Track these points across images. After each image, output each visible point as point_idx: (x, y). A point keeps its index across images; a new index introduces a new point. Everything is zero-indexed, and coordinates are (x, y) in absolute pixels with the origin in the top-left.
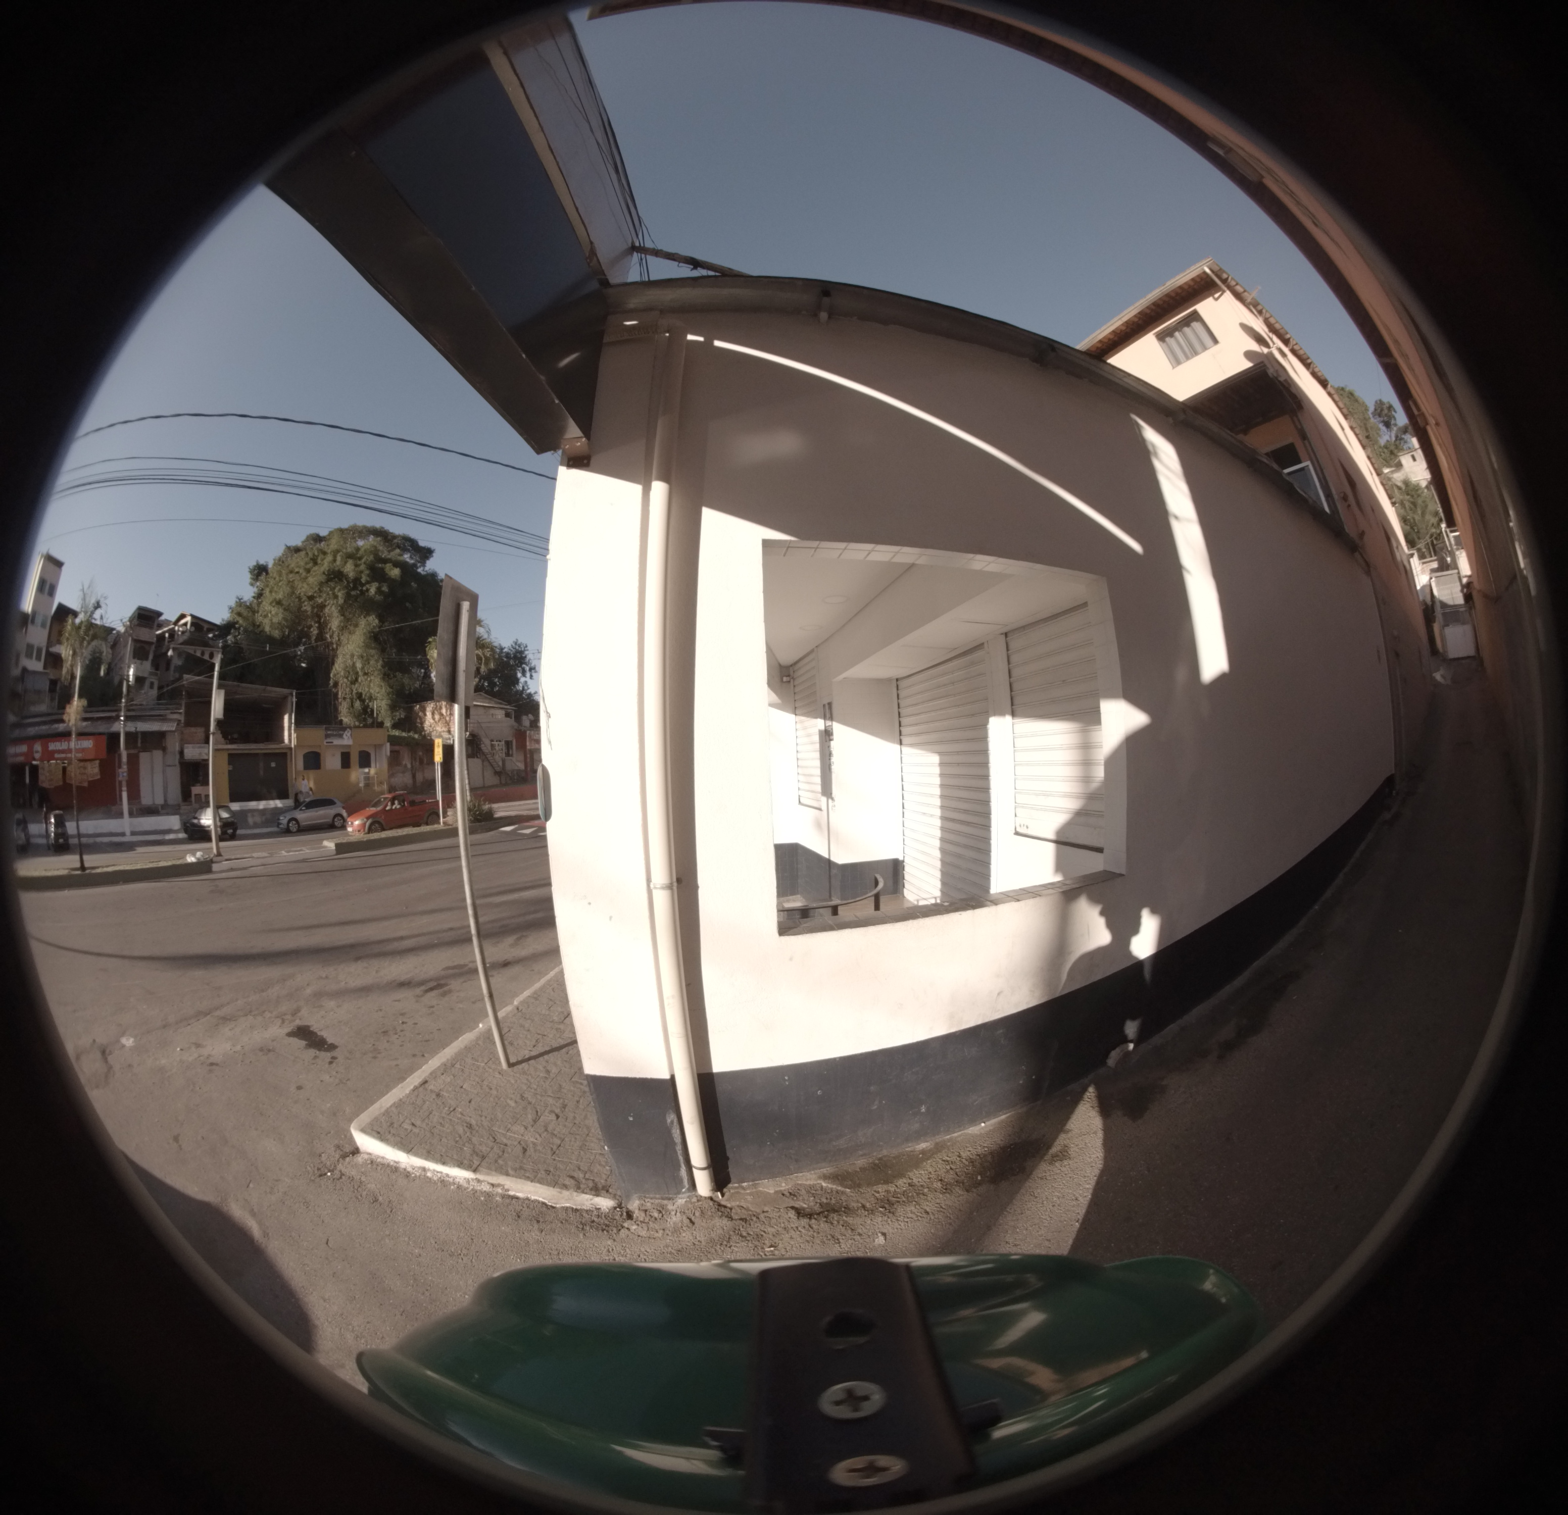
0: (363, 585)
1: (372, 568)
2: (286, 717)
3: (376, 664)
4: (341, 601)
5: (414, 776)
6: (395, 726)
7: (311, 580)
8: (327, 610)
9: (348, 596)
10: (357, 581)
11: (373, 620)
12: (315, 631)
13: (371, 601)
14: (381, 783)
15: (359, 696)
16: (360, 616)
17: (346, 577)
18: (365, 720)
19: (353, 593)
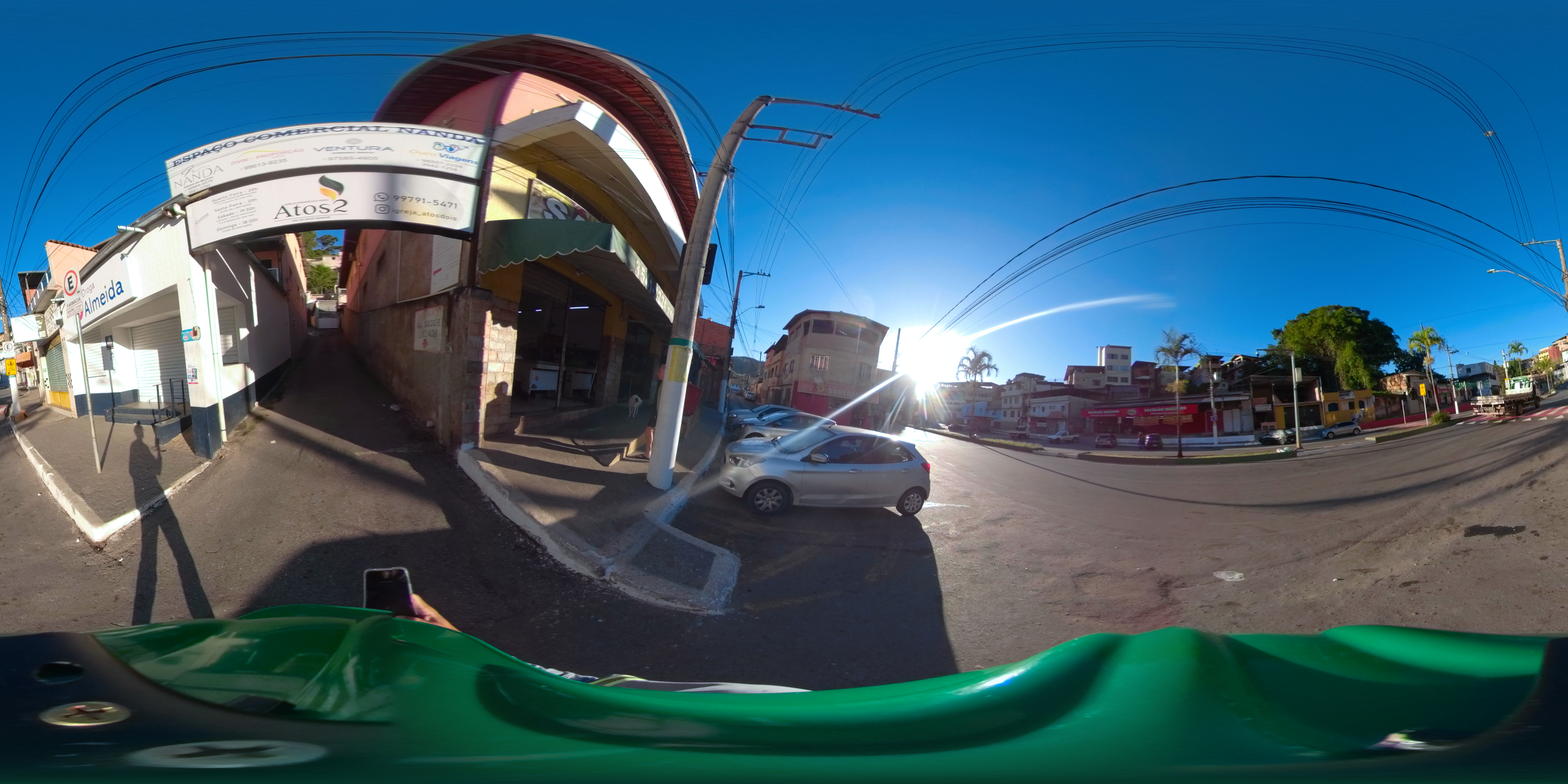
0: (1343, 328)
1: (1345, 320)
2: (1317, 390)
3: (1360, 362)
4: (1334, 336)
5: (1387, 411)
6: (1373, 389)
7: (1313, 330)
8: (1326, 342)
9: (1336, 334)
10: (1339, 327)
11: (1353, 343)
12: (1322, 351)
13: (1349, 334)
14: (1371, 414)
15: (1352, 378)
16: (1345, 342)
17: (1332, 326)
18: (1356, 388)
19: (1338, 332)
